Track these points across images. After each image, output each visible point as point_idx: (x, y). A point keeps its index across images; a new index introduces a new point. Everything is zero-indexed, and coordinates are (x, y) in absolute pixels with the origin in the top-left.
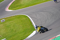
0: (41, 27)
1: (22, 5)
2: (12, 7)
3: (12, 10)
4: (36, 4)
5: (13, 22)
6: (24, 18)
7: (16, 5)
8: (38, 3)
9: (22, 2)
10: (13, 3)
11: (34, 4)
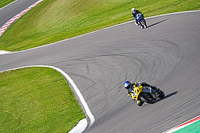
0: (143, 85)
1: (41, 34)
2: (6, 42)
3: (7, 52)
4: (88, 30)
5: (9, 92)
6: (48, 79)
7: (21, 34)
8: (94, 28)
9: (40, 25)
10: (9, 28)
11: (81, 32)
